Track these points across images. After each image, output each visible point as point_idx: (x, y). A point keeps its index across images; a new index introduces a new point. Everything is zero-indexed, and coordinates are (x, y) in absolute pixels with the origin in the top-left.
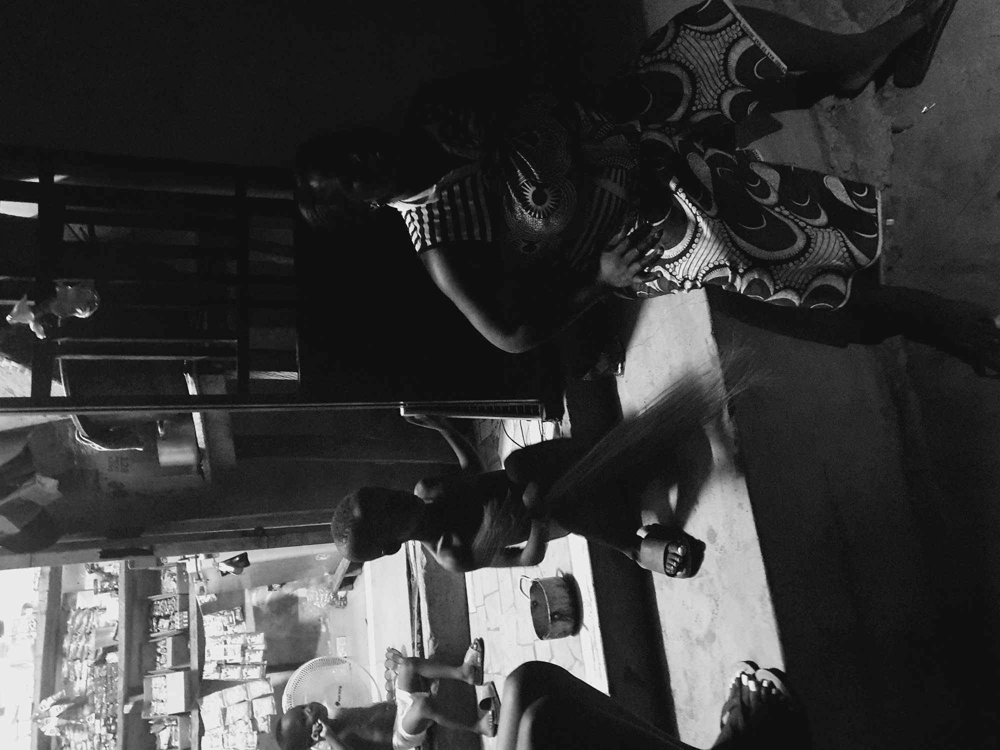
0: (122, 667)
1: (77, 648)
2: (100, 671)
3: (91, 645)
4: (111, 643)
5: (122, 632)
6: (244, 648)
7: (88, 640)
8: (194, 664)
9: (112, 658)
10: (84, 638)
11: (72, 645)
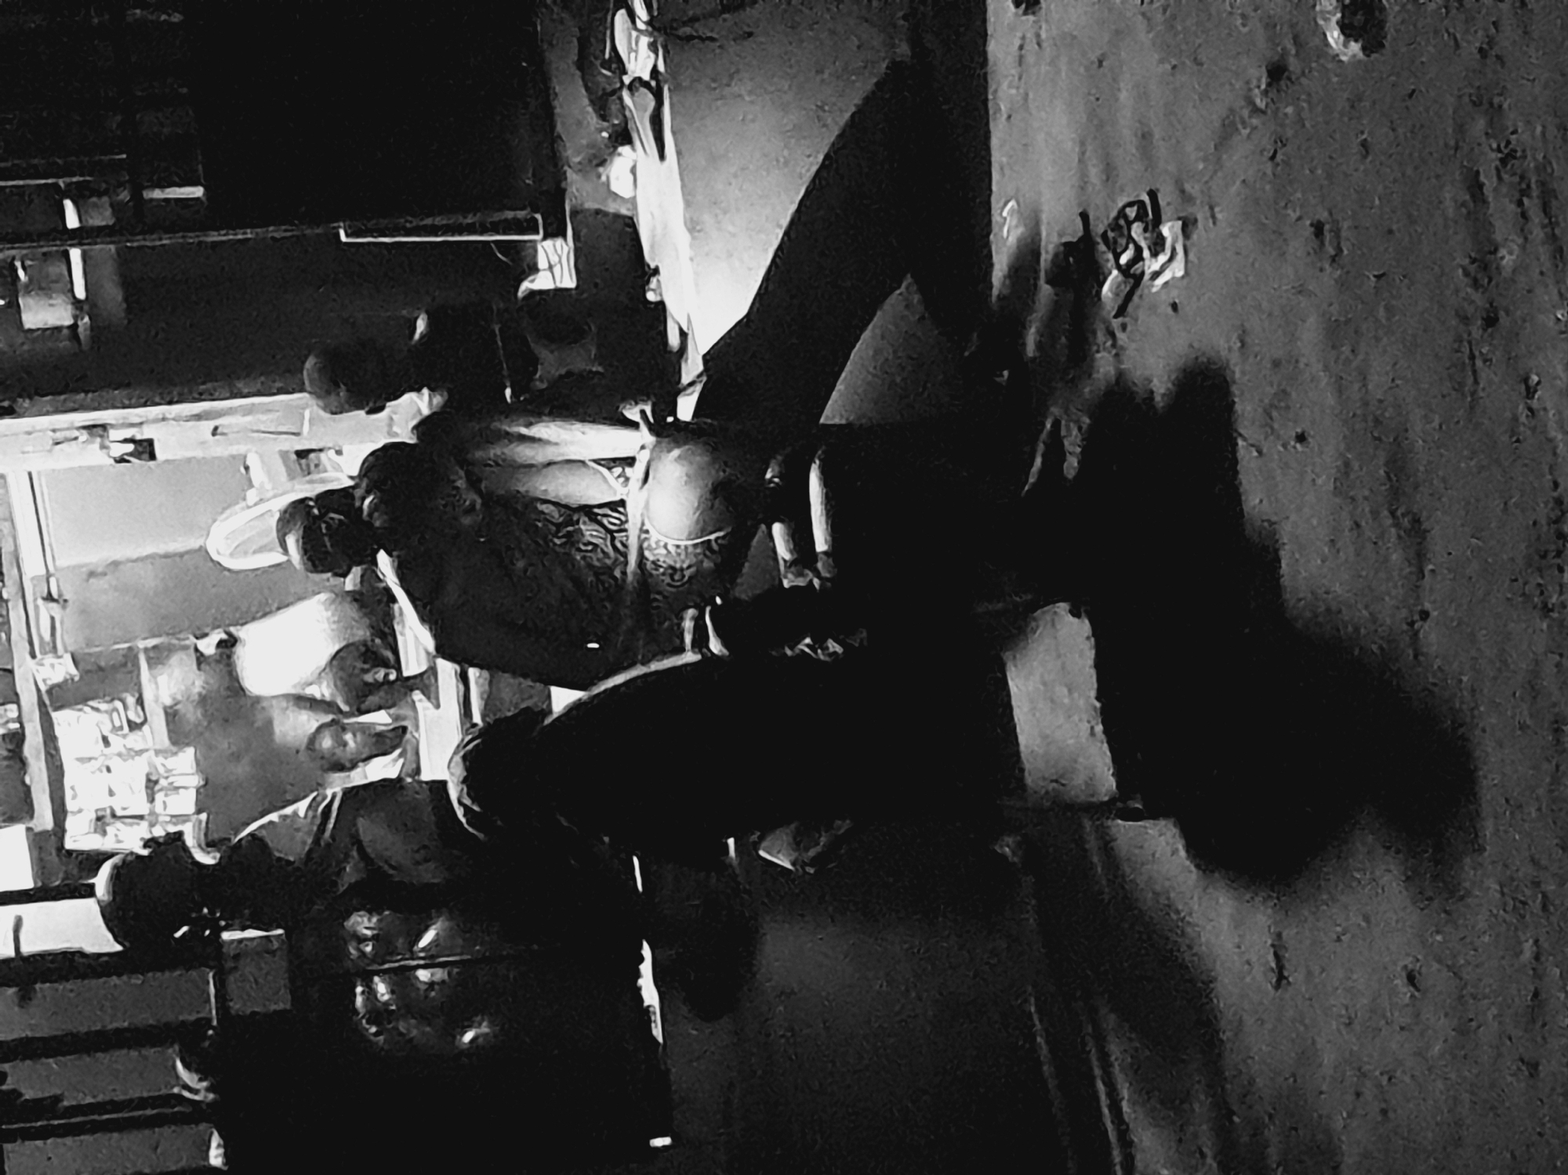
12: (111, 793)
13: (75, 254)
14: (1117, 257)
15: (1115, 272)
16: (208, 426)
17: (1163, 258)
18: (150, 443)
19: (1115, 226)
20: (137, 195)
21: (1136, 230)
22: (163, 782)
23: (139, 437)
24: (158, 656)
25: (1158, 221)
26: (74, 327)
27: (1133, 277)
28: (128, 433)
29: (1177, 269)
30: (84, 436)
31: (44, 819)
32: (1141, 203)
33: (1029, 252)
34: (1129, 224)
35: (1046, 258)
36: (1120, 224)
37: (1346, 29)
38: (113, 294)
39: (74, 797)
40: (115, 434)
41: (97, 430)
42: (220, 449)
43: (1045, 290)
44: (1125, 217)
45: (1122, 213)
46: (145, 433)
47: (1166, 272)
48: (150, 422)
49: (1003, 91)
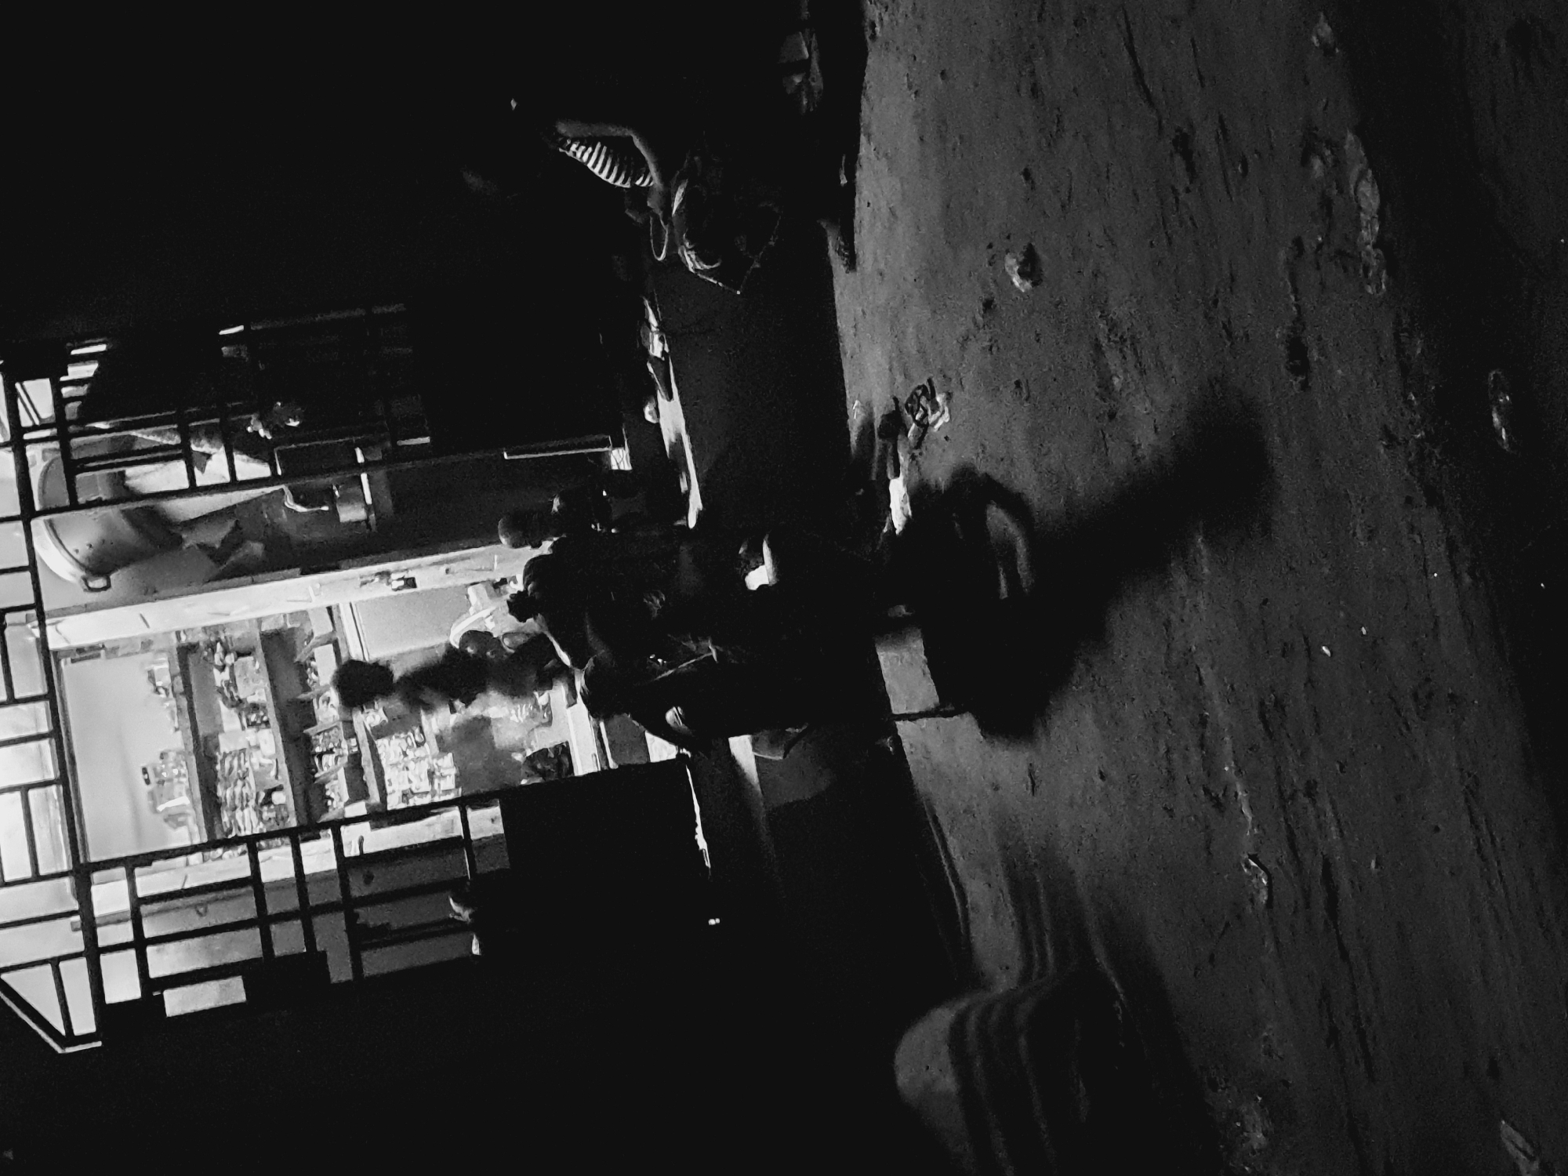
1: (234, 793)
2: (268, 813)
3: (251, 789)
4: (276, 784)
5: (284, 768)
6: (432, 773)
7: (244, 785)
9: (278, 798)
10: (240, 783)
11: (229, 792)
12: (410, 781)
13: (364, 477)
14: (914, 417)
15: (914, 425)
16: (444, 567)
17: (938, 414)
18: (413, 579)
19: (911, 400)
20: (394, 444)
21: (923, 401)
22: (438, 774)
23: (406, 577)
25: (933, 395)
26: (367, 521)
27: (924, 426)
28: (400, 575)
29: (946, 418)
30: (377, 579)
31: (375, 797)
32: (924, 386)
33: (867, 423)
34: (919, 398)
35: (877, 424)
36: (914, 399)
37: (1022, 274)
38: (388, 503)
39: (391, 784)
40: (394, 576)
41: (385, 575)
42: (450, 582)
43: (878, 440)
44: (916, 394)
45: (914, 393)
46: (410, 574)
47: (940, 421)
48: (413, 568)
49: (848, 344)
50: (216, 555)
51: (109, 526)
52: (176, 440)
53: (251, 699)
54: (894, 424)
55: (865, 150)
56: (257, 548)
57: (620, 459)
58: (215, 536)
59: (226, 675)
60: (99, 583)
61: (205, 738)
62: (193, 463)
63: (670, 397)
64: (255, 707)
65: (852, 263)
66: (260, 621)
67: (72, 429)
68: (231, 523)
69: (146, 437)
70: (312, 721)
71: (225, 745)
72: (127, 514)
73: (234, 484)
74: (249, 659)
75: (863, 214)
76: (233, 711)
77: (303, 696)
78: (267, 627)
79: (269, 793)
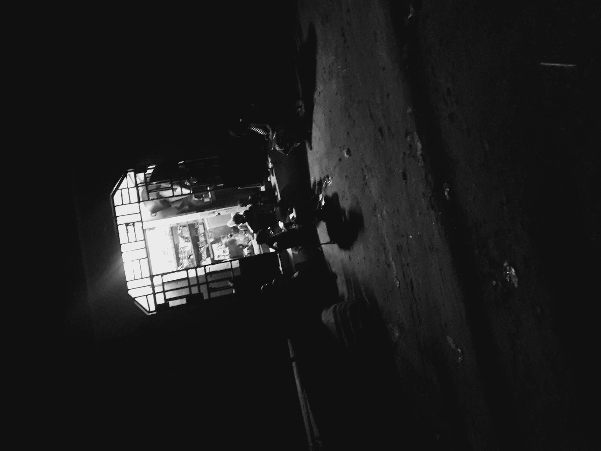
0: (195, 258)
2: (190, 260)
3: (186, 255)
4: (191, 254)
5: (193, 251)
6: (224, 252)
7: (185, 254)
8: (212, 257)
9: (192, 257)
10: (184, 254)
11: (182, 256)
13: (209, 193)
14: (324, 182)
16: (226, 211)
17: (329, 181)
19: (324, 178)
20: (216, 186)
21: (326, 178)
24: (223, 237)
25: (328, 177)
26: (210, 201)
27: (326, 184)
28: (217, 212)
30: (212, 213)
32: (326, 175)
33: (315, 182)
35: (317, 183)
37: (347, 154)
38: (214, 198)
40: (216, 213)
41: (214, 212)
42: (227, 213)
43: (317, 187)
46: (219, 212)
47: (330, 183)
48: (220, 211)
49: (311, 165)
50: (178, 209)
51: (156, 203)
52: (170, 186)
53: (186, 236)
54: (320, 183)
55: (314, 125)
56: (187, 207)
57: (263, 189)
58: (178, 205)
59: (181, 231)
60: (154, 214)
61: (177, 245)
62: (174, 190)
63: (273, 176)
64: (187, 238)
65: (311, 149)
66: (188, 222)
67: (148, 184)
68: (182, 202)
69: (163, 185)
70: (198, 240)
71: (181, 246)
72: (160, 201)
73: (182, 195)
74: (186, 228)
75: (313, 139)
76: (182, 239)
77: (197, 235)
78: (189, 223)
79: (190, 256)
